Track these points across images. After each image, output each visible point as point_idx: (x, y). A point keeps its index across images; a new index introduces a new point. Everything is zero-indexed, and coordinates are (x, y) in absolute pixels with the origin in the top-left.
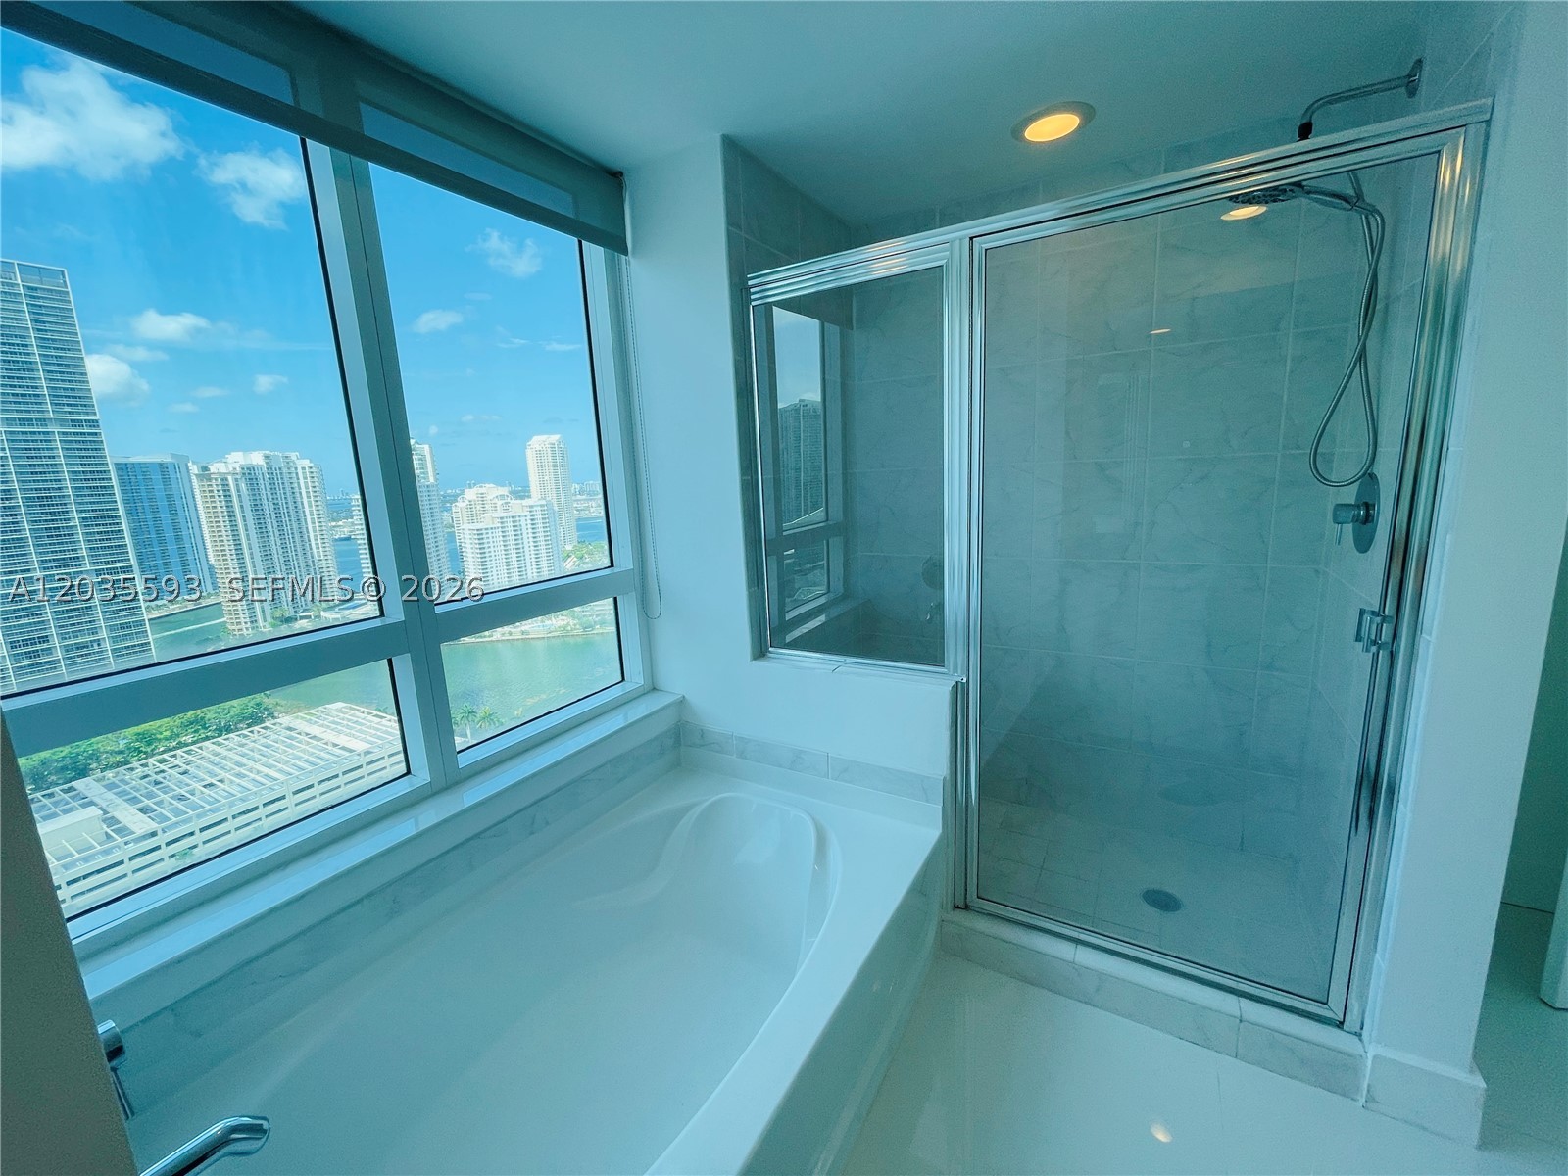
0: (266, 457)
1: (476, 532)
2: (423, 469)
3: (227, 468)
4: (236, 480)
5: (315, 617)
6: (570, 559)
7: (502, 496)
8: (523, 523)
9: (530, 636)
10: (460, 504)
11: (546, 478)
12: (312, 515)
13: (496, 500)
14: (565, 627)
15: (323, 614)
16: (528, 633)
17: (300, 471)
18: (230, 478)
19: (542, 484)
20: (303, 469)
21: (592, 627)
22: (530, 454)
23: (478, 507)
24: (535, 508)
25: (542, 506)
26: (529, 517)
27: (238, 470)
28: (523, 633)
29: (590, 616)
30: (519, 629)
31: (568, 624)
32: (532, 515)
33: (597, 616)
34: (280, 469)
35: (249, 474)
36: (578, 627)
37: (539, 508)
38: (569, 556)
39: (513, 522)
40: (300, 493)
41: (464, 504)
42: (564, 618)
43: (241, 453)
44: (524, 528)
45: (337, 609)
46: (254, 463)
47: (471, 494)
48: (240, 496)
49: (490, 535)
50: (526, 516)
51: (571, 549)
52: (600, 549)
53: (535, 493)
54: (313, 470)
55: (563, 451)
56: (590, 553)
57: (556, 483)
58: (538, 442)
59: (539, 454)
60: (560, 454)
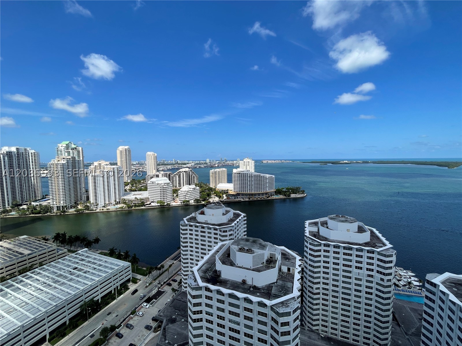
0: (17, 149)
1: (93, 176)
2: (78, 155)
4: (4, 156)
5: (30, 204)
6: (129, 185)
7: (107, 165)
9: (110, 210)
10: (92, 167)
11: (123, 159)
12: (33, 169)
13: (104, 166)
14: (122, 207)
15: (32, 203)
16: (109, 209)
17: (30, 154)
19: (121, 161)
20: (32, 153)
21: (131, 207)
22: (118, 152)
23: (98, 168)
24: (115, 169)
25: (117, 168)
27: (5, 153)
28: (107, 209)
29: (131, 204)
30: (106, 208)
31: (123, 206)
33: (134, 204)
34: (22, 153)
35: (9, 154)
36: (127, 207)
37: (116, 169)
38: (129, 184)
40: (29, 161)
41: (93, 167)
42: (122, 204)
43: (7, 147)
45: (38, 201)
46: (12, 150)
47: (96, 164)
48: (4, 161)
49: (98, 177)
51: (129, 181)
52: (139, 182)
53: (119, 164)
54: (35, 154)
55: (129, 151)
56: (136, 183)
57: (126, 161)
58: (121, 148)
59: (121, 152)
60: (128, 152)
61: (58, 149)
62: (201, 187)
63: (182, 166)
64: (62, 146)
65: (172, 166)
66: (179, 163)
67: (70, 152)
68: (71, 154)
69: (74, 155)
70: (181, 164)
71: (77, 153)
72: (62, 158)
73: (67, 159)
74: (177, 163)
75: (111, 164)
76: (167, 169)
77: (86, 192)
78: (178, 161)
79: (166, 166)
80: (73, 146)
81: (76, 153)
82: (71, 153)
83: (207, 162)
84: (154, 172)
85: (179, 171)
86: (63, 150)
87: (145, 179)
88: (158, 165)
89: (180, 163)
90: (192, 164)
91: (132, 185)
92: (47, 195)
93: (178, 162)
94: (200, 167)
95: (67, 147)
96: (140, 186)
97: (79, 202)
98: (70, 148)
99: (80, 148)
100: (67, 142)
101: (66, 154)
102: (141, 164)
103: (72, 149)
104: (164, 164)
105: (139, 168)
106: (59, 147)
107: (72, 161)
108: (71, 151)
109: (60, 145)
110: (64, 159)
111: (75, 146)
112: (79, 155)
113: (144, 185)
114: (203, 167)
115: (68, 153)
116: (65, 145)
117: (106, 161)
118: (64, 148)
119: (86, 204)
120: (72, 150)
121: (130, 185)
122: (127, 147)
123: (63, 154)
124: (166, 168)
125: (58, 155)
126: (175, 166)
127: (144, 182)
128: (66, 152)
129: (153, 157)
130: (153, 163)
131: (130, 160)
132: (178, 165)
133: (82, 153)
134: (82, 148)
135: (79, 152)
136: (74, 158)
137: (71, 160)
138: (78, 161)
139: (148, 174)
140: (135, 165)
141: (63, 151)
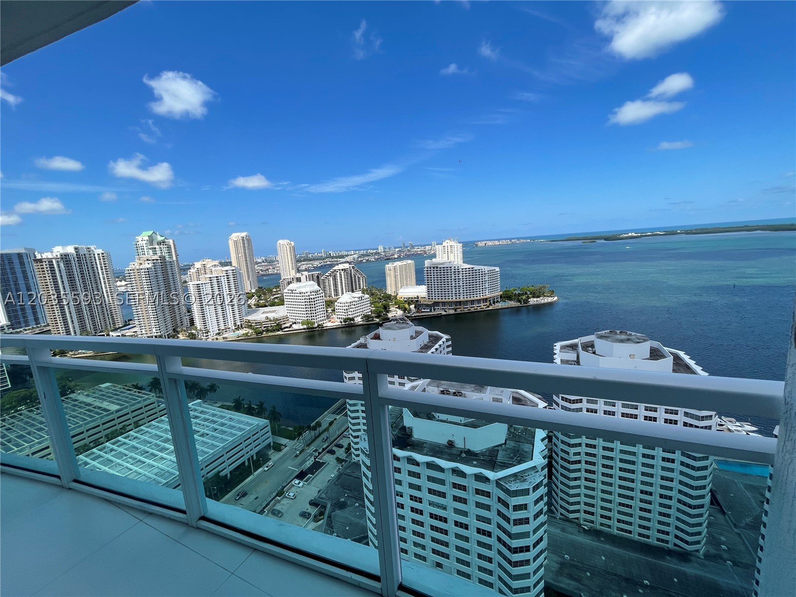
0: (76, 249)
1: (196, 286)
3: (52, 255)
4: (58, 262)
6: (254, 298)
7: (215, 266)
8: (223, 280)
9: (228, 340)
10: (192, 270)
11: (240, 255)
12: (104, 279)
13: (212, 268)
14: (247, 334)
15: (111, 333)
16: (226, 338)
17: (96, 256)
18: (54, 261)
19: (238, 258)
20: (98, 254)
21: (261, 333)
22: (231, 243)
23: (202, 272)
24: (229, 272)
25: (233, 270)
26: (226, 277)
27: (59, 256)
28: (224, 338)
29: (261, 327)
30: (222, 336)
31: (248, 332)
32: (227, 276)
33: (264, 327)
34: (84, 255)
35: (65, 258)
36: (254, 333)
37: (231, 272)
38: (254, 296)
39: (217, 280)
40: (97, 267)
41: (194, 271)
42: (246, 329)
43: (61, 247)
44: (223, 282)
45: (119, 330)
46: (69, 252)
47: (198, 265)
48: (60, 270)
49: (204, 287)
50: (224, 276)
51: (254, 291)
52: (270, 291)
53: (234, 263)
54: (105, 255)
55: (249, 241)
56: (265, 294)
57: (246, 258)
58: (235, 236)
59: (236, 242)
60: (247, 243)
61: (137, 245)
62: (372, 294)
63: (337, 261)
64: (143, 238)
65: (320, 262)
66: (332, 255)
67: (155, 248)
68: (157, 252)
69: (162, 253)
70: (336, 257)
71: (168, 250)
72: (145, 259)
73: (153, 260)
74: (330, 256)
75: (223, 264)
76: (314, 267)
77: (189, 312)
78: (330, 252)
79: (311, 262)
80: (160, 239)
81: (165, 250)
82: (157, 250)
83: (379, 251)
84: (293, 274)
85: (333, 269)
86: (145, 245)
87: (278, 287)
88: (298, 261)
89: (335, 255)
90: (354, 256)
91: (259, 297)
92: (131, 320)
93: (330, 254)
94: (368, 260)
95: (151, 240)
96: (272, 298)
97: (179, 329)
98: (155, 243)
99: (171, 241)
100: (150, 233)
101: (151, 252)
102: (271, 262)
103: (159, 243)
104: (307, 259)
105: (268, 269)
106: (138, 242)
107: (161, 263)
108: (157, 247)
109: (140, 238)
110: (148, 260)
111: (163, 238)
112: (170, 253)
113: (278, 295)
114: (374, 260)
115: (153, 251)
116: (147, 238)
117: (214, 259)
118: (145, 242)
119: (190, 332)
120: (158, 245)
121: (256, 298)
122: (244, 234)
123: (146, 253)
124: (311, 265)
125: (139, 255)
126: (325, 260)
127: (277, 291)
128: (150, 249)
129: (288, 248)
130: (289, 259)
131: (252, 255)
132: (331, 260)
133: (175, 248)
134: (173, 241)
135: (169, 247)
136: (163, 258)
137: (159, 261)
138: (170, 262)
139: (283, 278)
140: (260, 263)
141: (145, 248)
